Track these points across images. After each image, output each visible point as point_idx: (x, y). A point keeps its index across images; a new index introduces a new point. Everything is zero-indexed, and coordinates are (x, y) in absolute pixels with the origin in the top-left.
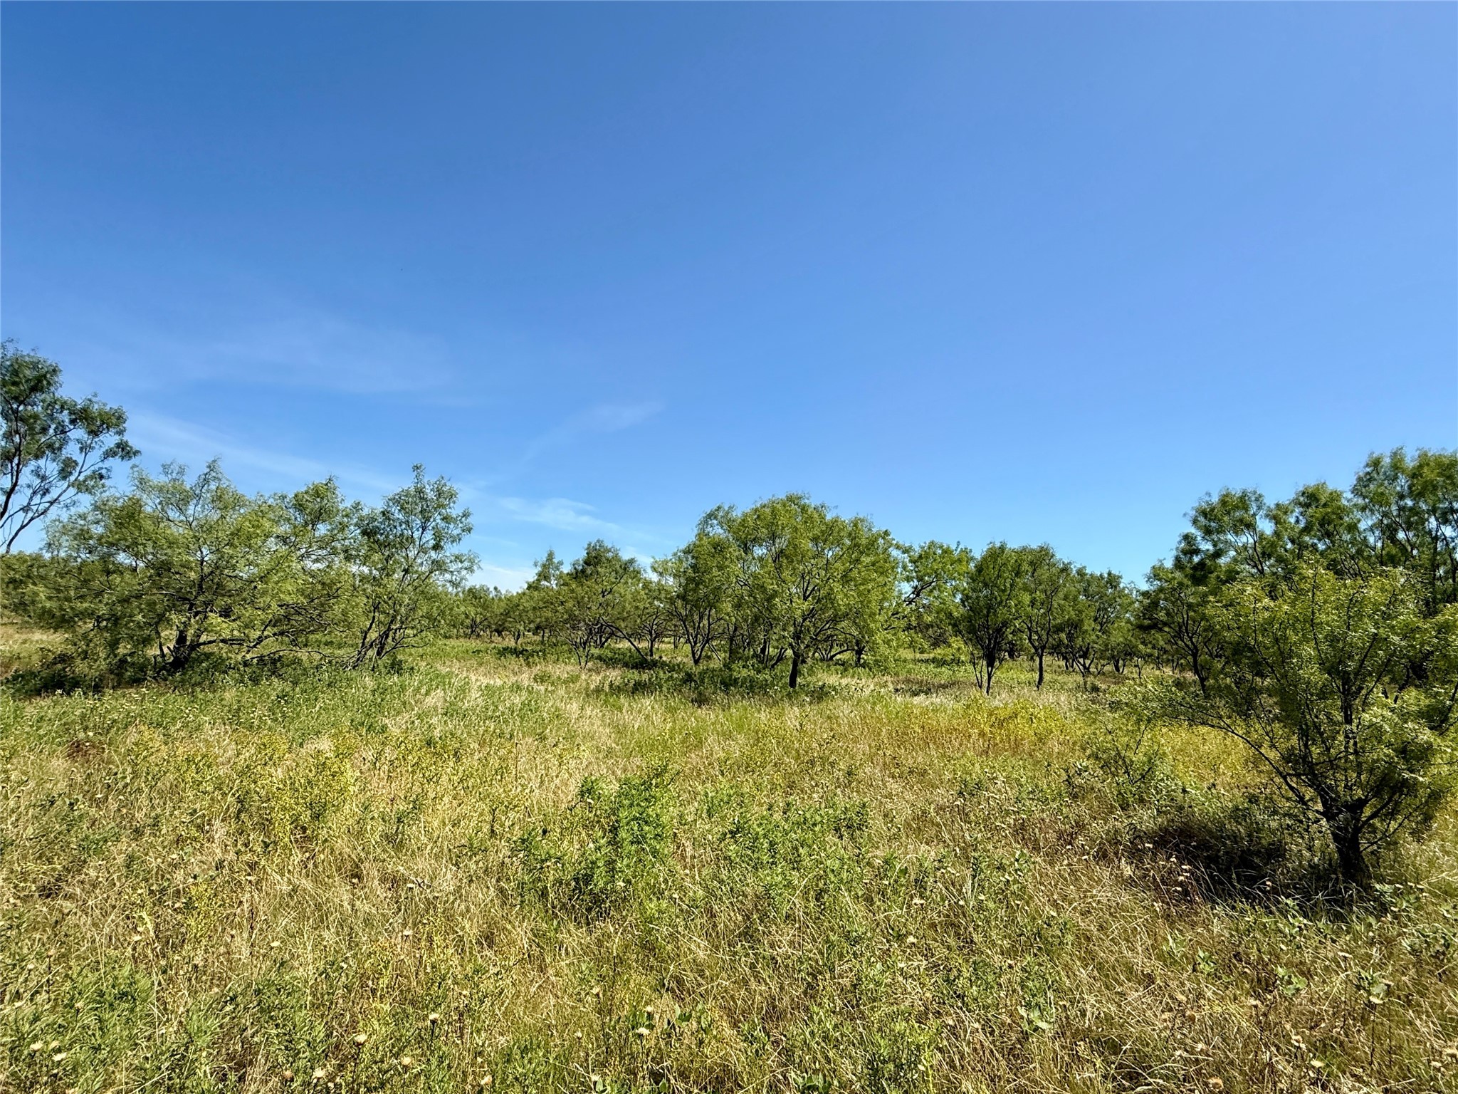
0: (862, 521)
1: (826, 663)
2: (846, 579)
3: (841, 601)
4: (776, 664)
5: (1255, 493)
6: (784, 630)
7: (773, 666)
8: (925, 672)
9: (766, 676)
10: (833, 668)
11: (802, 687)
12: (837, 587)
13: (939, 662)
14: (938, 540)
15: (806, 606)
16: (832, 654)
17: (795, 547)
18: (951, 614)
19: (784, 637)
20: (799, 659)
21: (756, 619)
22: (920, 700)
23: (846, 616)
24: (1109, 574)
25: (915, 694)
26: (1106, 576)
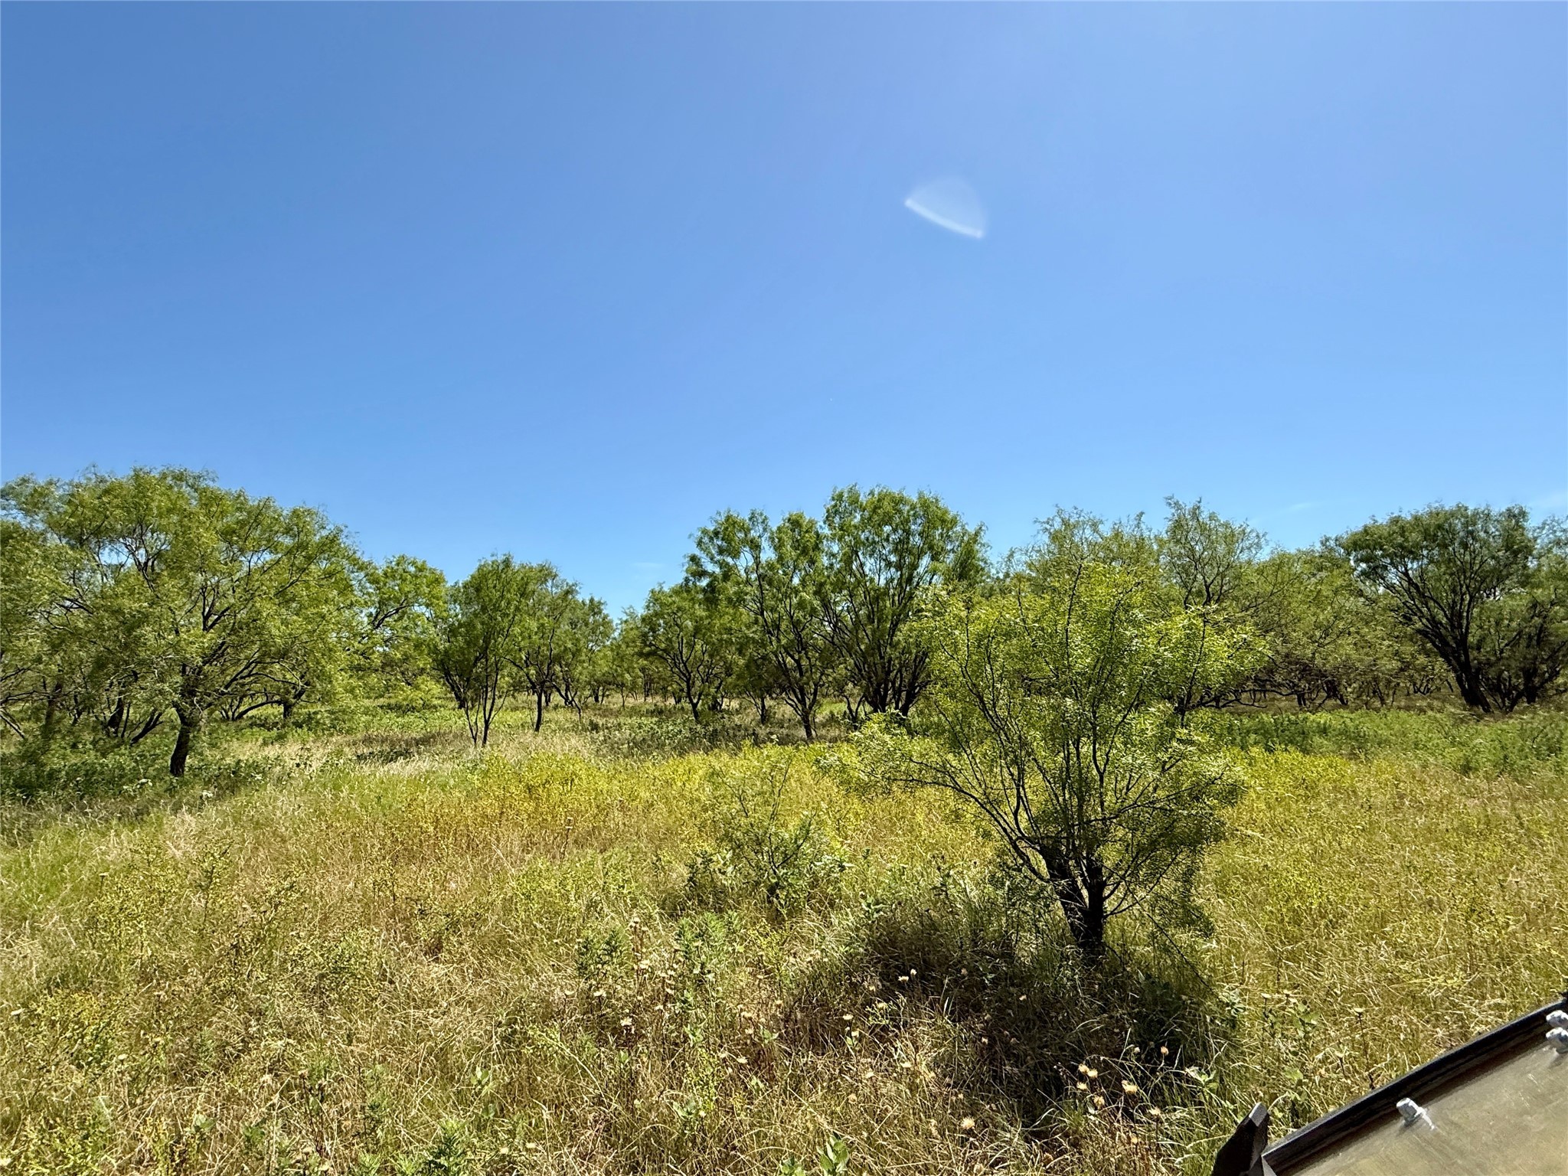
0: (309, 512)
1: (233, 726)
2: (283, 596)
3: (276, 630)
4: (141, 735)
5: (761, 514)
6: (162, 680)
7: (136, 740)
8: (391, 725)
9: (122, 758)
10: (248, 731)
11: (196, 772)
12: (267, 608)
13: (401, 709)
14: (410, 555)
15: (210, 639)
16: (242, 709)
17: (189, 544)
18: (435, 647)
19: (161, 692)
20: (188, 724)
21: (100, 664)
22: (396, 767)
23: (283, 655)
24: (592, 600)
25: (389, 759)
26: (588, 602)
